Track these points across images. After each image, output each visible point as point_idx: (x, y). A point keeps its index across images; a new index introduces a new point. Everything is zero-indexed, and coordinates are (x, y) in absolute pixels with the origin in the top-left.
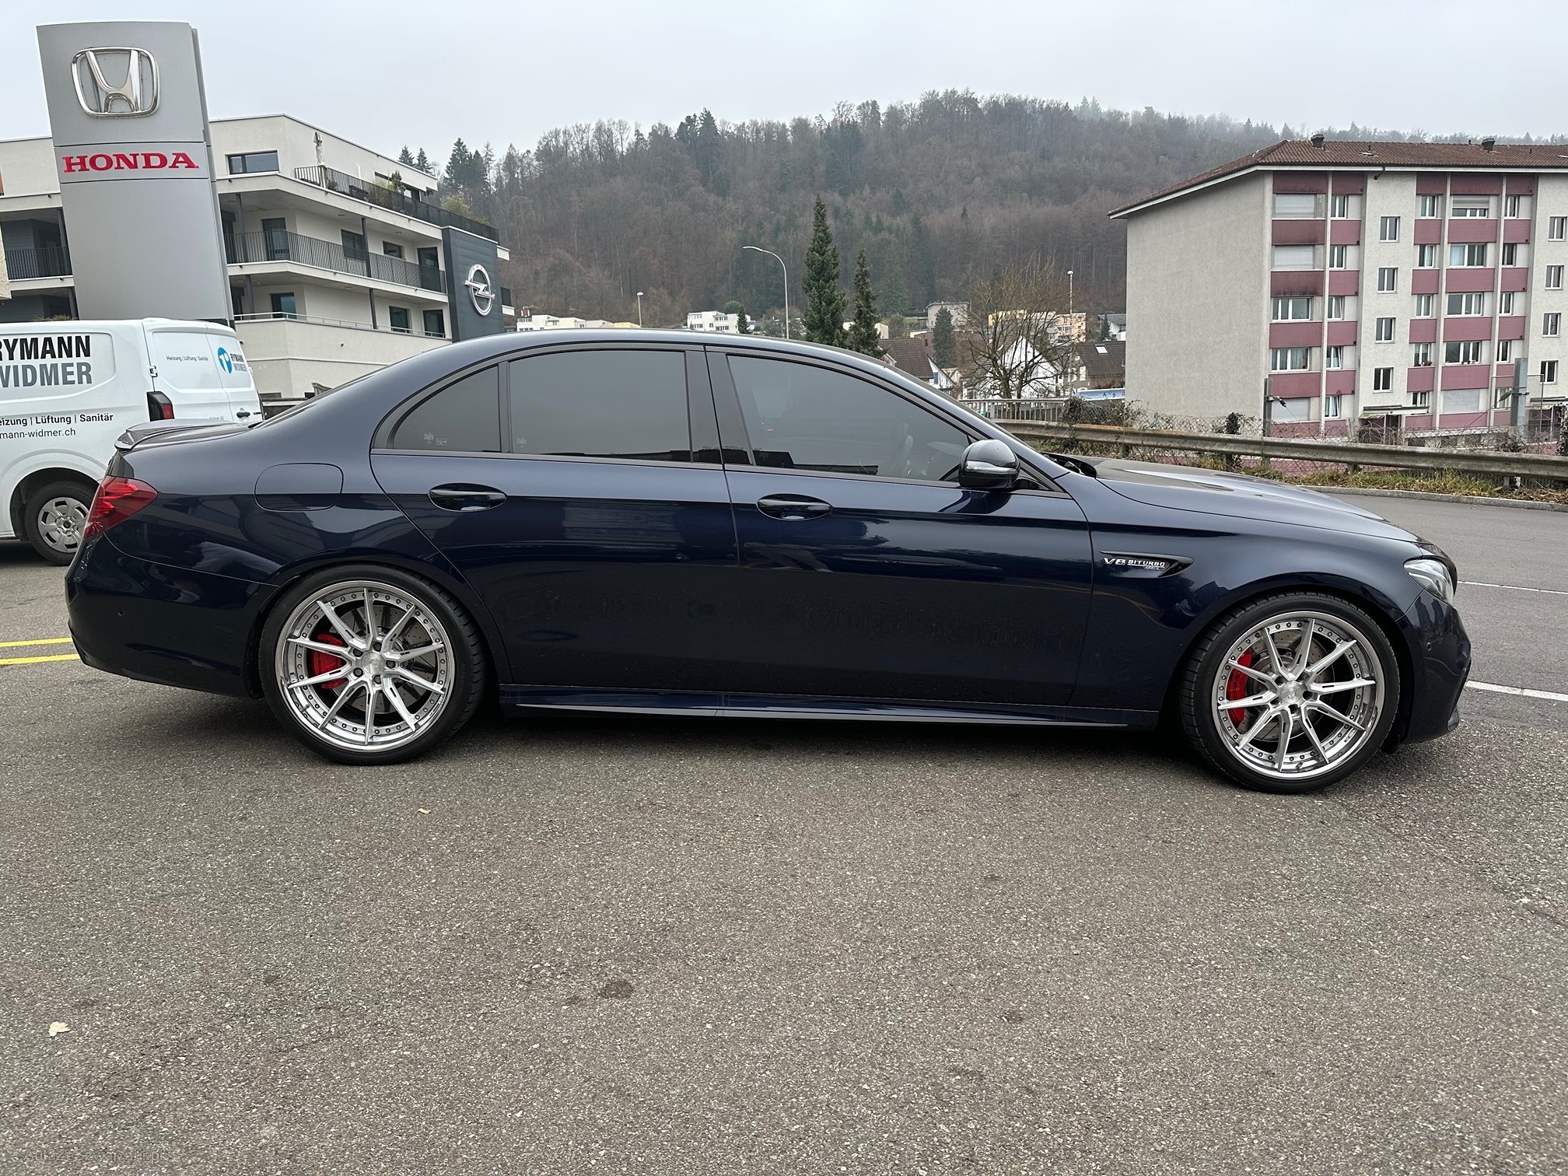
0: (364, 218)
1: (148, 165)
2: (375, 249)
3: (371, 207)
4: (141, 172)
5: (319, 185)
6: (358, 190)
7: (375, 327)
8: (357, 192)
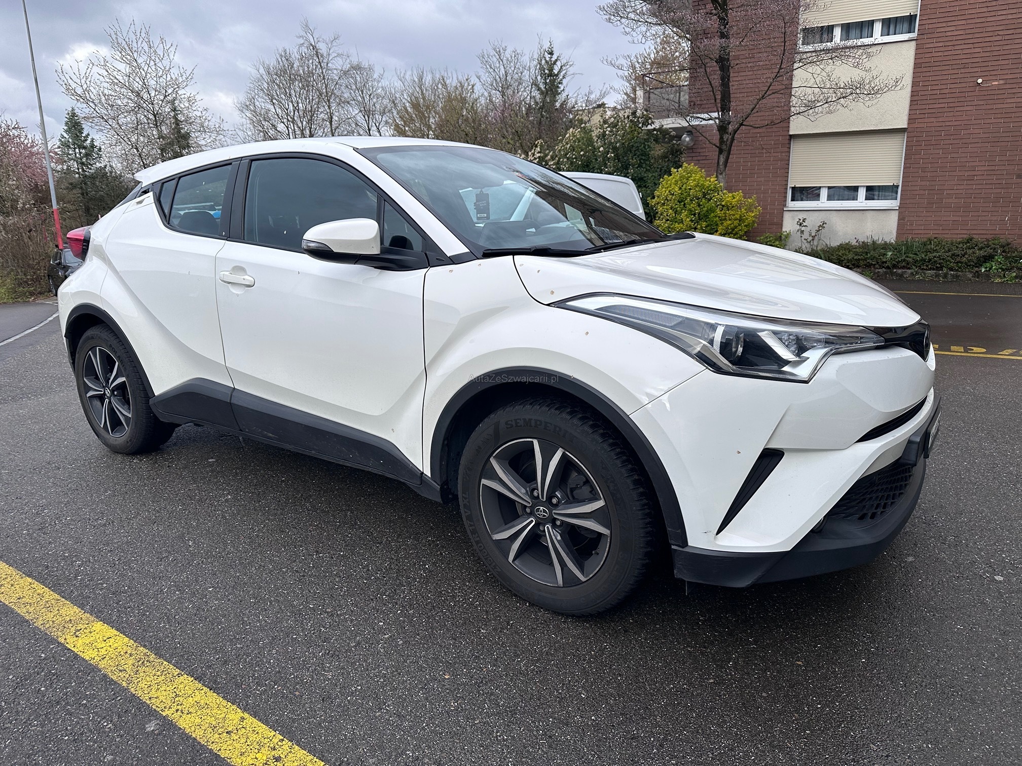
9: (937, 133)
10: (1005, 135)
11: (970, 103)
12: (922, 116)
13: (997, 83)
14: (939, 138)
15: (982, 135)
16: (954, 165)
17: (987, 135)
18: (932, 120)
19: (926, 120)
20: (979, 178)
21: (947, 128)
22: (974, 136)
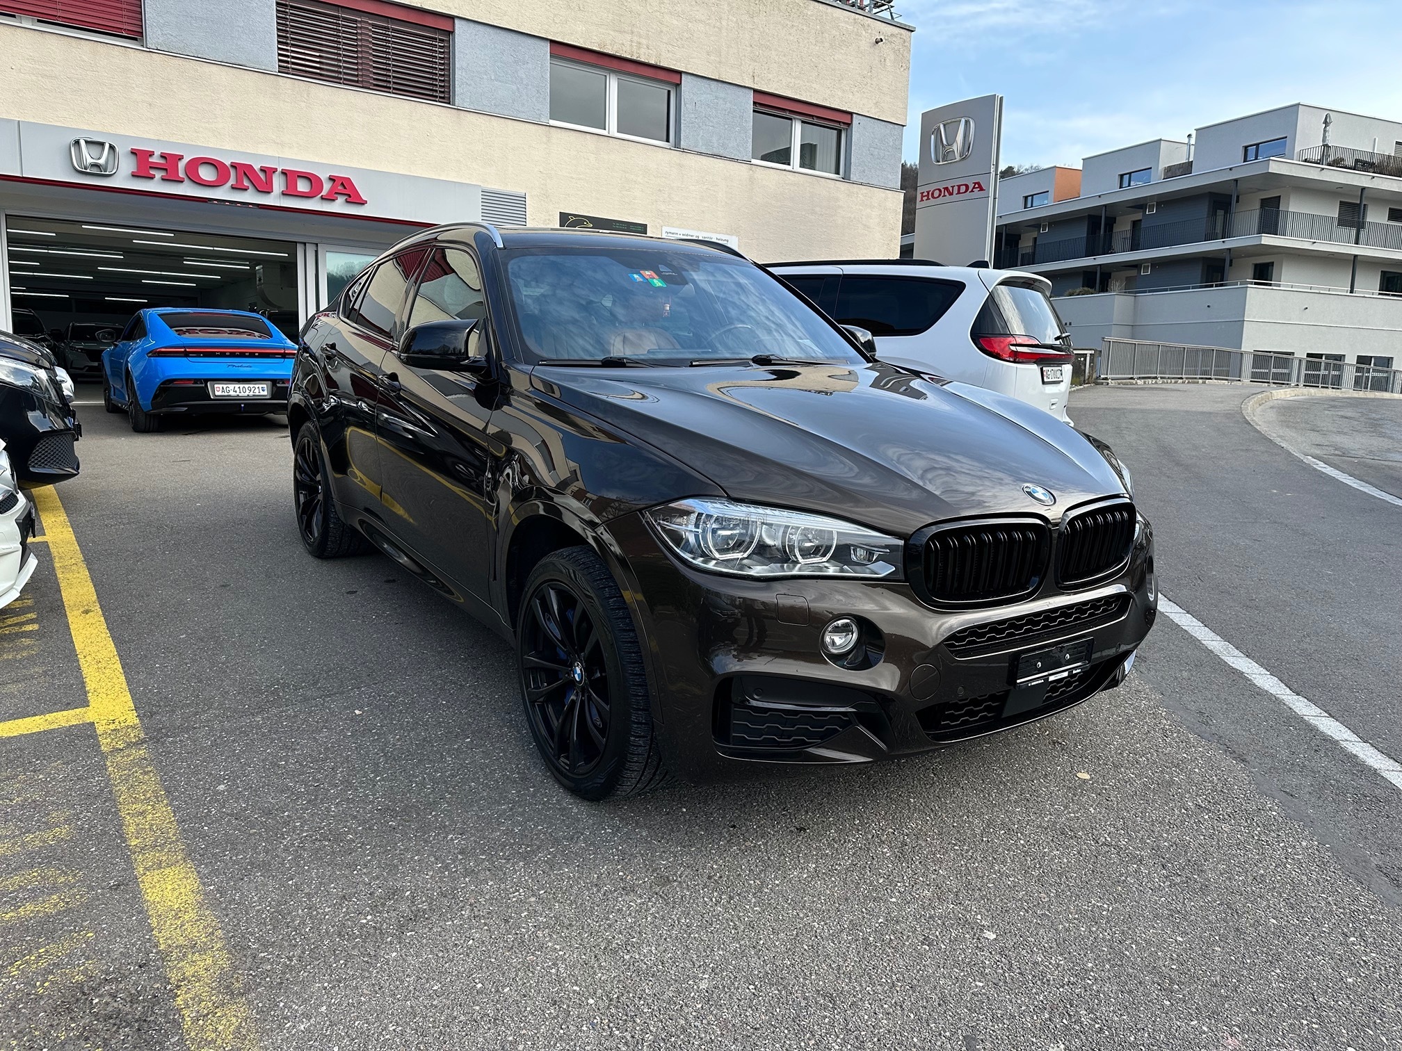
0: (1363, 189)
1: (959, 193)
2: (1376, 217)
3: (1374, 177)
4: (955, 197)
5: (1319, 164)
6: (1364, 163)
7: (1352, 292)
8: (1363, 165)
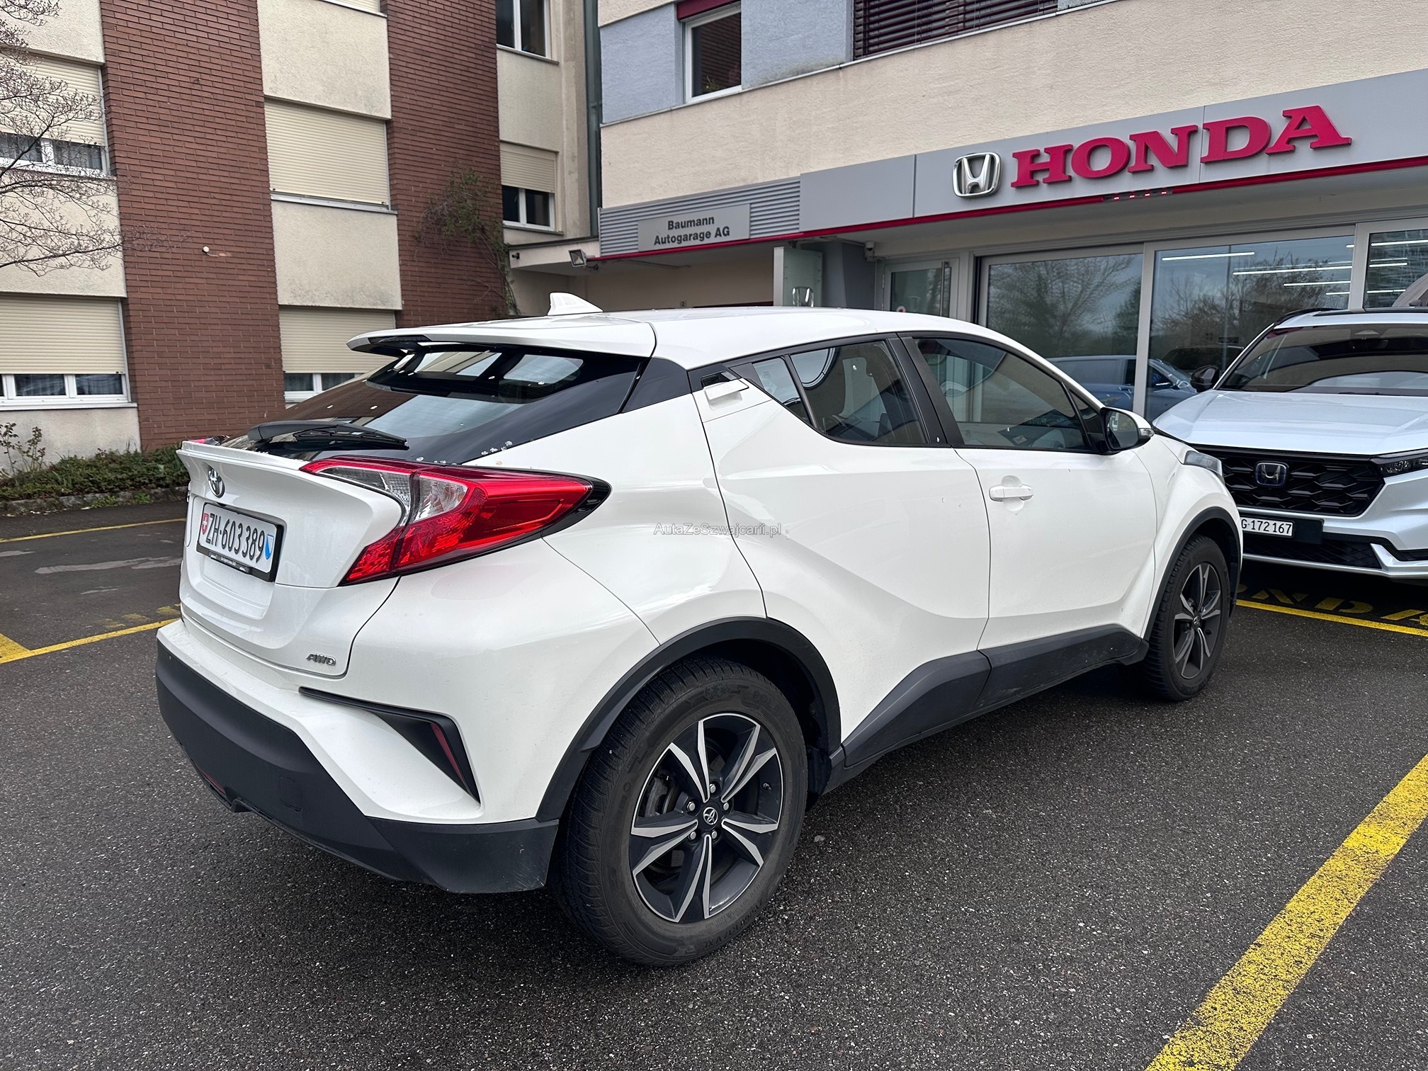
9: (168, 309)
10: (244, 317)
11: (199, 275)
12: (144, 284)
13: (223, 255)
14: (172, 315)
15: (220, 316)
16: (195, 349)
17: (225, 316)
18: (160, 290)
19: (151, 290)
20: (227, 366)
21: (180, 303)
22: (213, 316)
